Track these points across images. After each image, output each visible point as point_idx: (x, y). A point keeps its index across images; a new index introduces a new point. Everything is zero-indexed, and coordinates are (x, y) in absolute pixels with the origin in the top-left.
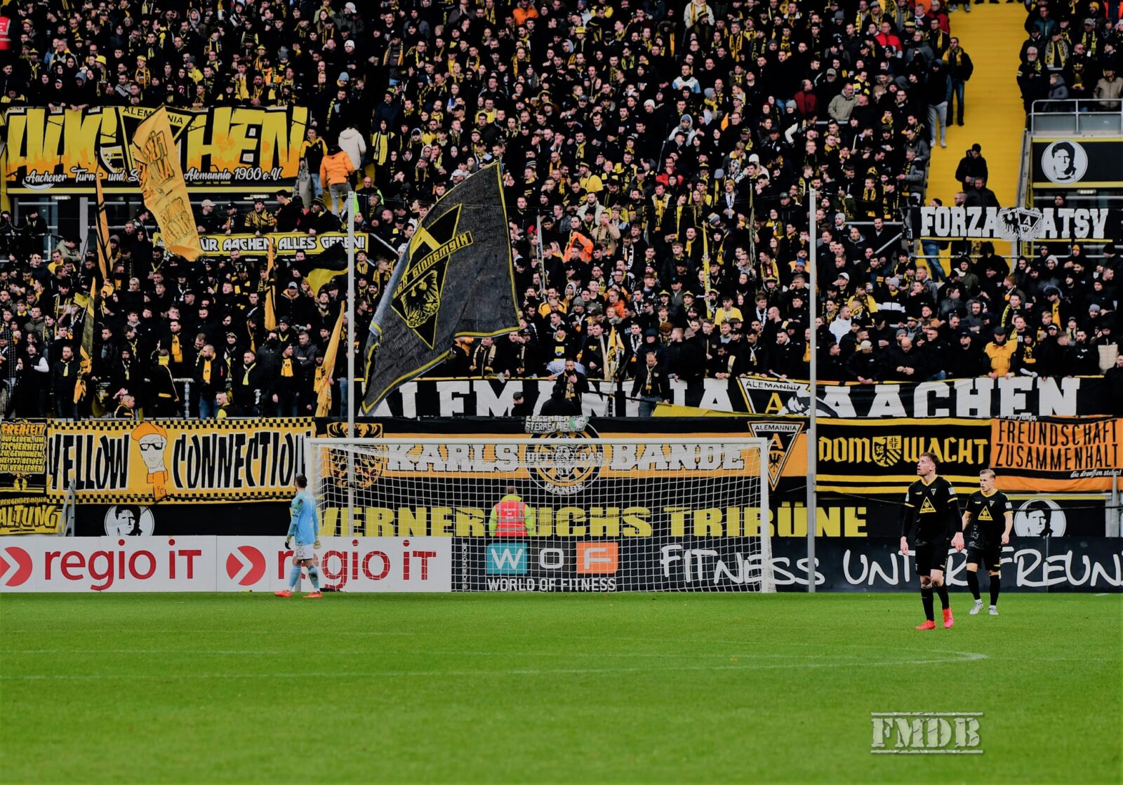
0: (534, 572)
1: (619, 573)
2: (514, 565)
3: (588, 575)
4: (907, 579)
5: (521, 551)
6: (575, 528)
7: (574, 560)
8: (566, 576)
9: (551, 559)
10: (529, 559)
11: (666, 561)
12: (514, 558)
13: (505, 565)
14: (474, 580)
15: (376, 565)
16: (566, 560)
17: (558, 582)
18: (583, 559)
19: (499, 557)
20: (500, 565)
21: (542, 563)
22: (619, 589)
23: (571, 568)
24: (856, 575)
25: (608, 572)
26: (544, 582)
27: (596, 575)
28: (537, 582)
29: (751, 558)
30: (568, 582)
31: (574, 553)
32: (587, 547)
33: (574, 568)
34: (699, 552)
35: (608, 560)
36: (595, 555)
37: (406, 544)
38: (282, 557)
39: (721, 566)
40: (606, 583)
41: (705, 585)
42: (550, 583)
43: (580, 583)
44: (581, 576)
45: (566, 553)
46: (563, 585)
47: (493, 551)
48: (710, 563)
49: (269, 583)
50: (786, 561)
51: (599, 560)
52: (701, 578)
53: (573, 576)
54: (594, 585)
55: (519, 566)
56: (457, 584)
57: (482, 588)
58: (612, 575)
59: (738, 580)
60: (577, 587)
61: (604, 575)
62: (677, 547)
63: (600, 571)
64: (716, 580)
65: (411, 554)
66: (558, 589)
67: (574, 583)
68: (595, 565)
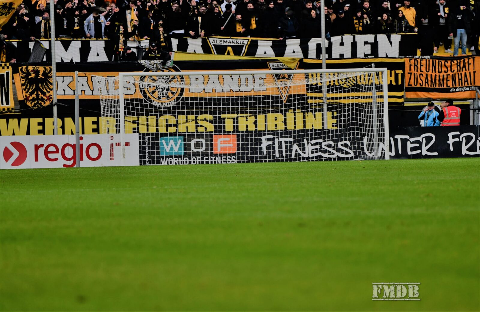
0: (188, 153)
1: (238, 154)
2: (176, 149)
3: (221, 155)
4: (400, 152)
5: (180, 141)
6: (169, 128)
7: (212, 145)
8: (207, 154)
9: (198, 145)
10: (185, 145)
11: (264, 145)
12: (176, 144)
13: (172, 149)
14: (153, 158)
15: (94, 151)
16: (207, 145)
17: (203, 158)
18: (216, 145)
19: (167, 145)
20: (168, 150)
21: (192, 147)
22: (239, 162)
23: (210, 151)
24: (371, 150)
25: (232, 152)
26: (194, 159)
27: (225, 154)
28: (190, 158)
29: (313, 142)
30: (208, 159)
31: (212, 140)
32: (220, 137)
33: (212, 149)
34: (283, 140)
35: (231, 145)
36: (225, 142)
37: (112, 138)
38: (37, 148)
39: (295, 147)
40: (230, 159)
41: (288, 159)
42: (198, 159)
43: (215, 159)
44: (216, 155)
45: (207, 140)
46: (205, 161)
47: (163, 141)
48: (289, 145)
49: (29, 164)
50: (332, 143)
51: (227, 145)
52: (284, 154)
53: (212, 154)
54: (223, 160)
55: (180, 149)
56: (142, 161)
57: (158, 162)
58: (234, 154)
59: (306, 156)
60: (213, 161)
61: (230, 154)
62: (271, 136)
63: (227, 152)
64: (293, 156)
65: (114, 145)
66: (203, 163)
67: (212, 159)
68: (225, 149)
